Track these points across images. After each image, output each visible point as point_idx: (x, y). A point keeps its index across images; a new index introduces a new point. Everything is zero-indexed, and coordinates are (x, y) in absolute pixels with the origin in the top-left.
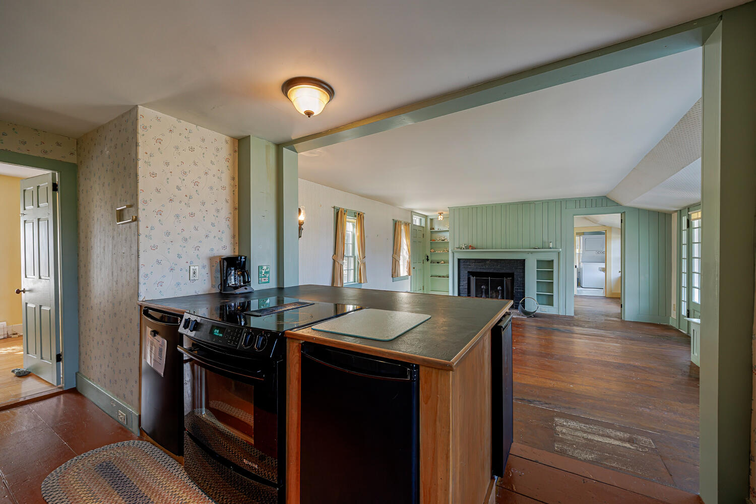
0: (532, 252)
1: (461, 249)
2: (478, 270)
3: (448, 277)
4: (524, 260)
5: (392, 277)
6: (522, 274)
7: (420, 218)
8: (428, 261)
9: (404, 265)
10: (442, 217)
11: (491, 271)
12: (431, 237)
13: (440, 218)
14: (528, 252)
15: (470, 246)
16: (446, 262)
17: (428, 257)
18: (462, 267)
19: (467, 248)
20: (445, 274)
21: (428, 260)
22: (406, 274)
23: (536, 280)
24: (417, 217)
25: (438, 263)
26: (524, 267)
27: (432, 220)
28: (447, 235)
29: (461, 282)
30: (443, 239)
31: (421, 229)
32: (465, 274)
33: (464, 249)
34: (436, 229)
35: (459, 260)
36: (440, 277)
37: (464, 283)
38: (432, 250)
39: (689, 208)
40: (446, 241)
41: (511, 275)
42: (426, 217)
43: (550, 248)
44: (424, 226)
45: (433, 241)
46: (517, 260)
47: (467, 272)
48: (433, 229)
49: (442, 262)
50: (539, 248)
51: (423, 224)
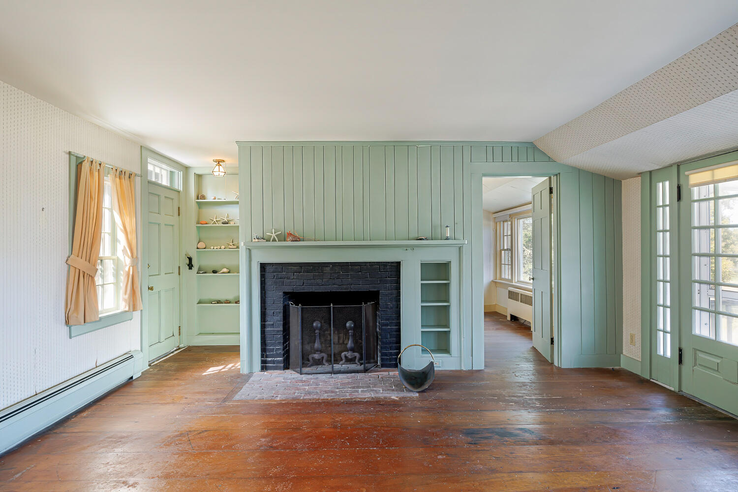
0: (413, 247)
1: (268, 240)
2: (307, 289)
3: (237, 302)
4: (399, 264)
5: (67, 323)
6: (395, 292)
7: (169, 169)
8: (190, 268)
9: (117, 284)
10: (222, 169)
11: (334, 288)
12: (199, 215)
13: (219, 171)
14: (406, 247)
15: (290, 234)
16: (233, 270)
17: (190, 259)
18: (269, 282)
19: (282, 238)
20: (230, 297)
21: (190, 266)
22: (123, 307)
23: (419, 304)
24: (164, 166)
25: (215, 272)
26: (399, 278)
27: (199, 177)
28: (234, 213)
29: (268, 318)
30: (226, 220)
31: (173, 195)
32: (276, 296)
33: (274, 240)
34: (210, 198)
35: (263, 266)
36: (219, 302)
37: (275, 320)
38: (201, 245)
39: (678, 166)
40: (232, 224)
41: (373, 296)
42: (186, 169)
43: (447, 239)
44: (181, 189)
45: (201, 225)
46: (385, 264)
47: (281, 293)
48: (203, 197)
49: (225, 270)
50: (426, 239)
51: (179, 185)
